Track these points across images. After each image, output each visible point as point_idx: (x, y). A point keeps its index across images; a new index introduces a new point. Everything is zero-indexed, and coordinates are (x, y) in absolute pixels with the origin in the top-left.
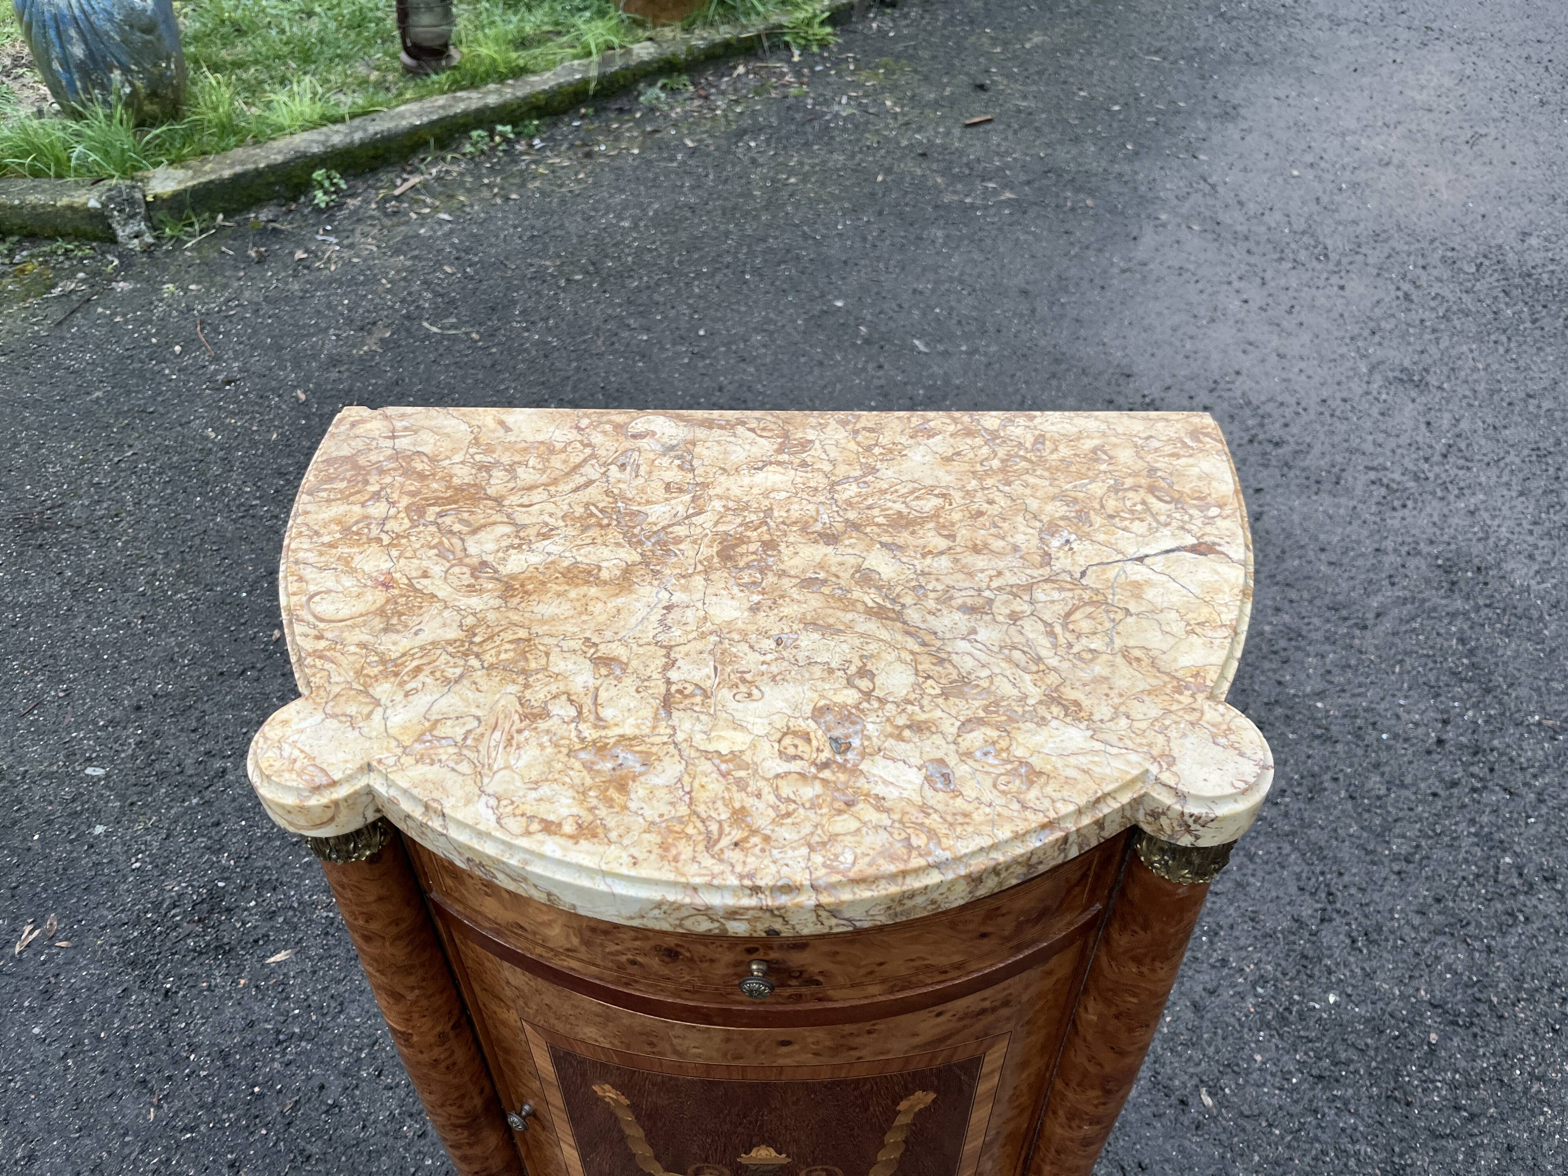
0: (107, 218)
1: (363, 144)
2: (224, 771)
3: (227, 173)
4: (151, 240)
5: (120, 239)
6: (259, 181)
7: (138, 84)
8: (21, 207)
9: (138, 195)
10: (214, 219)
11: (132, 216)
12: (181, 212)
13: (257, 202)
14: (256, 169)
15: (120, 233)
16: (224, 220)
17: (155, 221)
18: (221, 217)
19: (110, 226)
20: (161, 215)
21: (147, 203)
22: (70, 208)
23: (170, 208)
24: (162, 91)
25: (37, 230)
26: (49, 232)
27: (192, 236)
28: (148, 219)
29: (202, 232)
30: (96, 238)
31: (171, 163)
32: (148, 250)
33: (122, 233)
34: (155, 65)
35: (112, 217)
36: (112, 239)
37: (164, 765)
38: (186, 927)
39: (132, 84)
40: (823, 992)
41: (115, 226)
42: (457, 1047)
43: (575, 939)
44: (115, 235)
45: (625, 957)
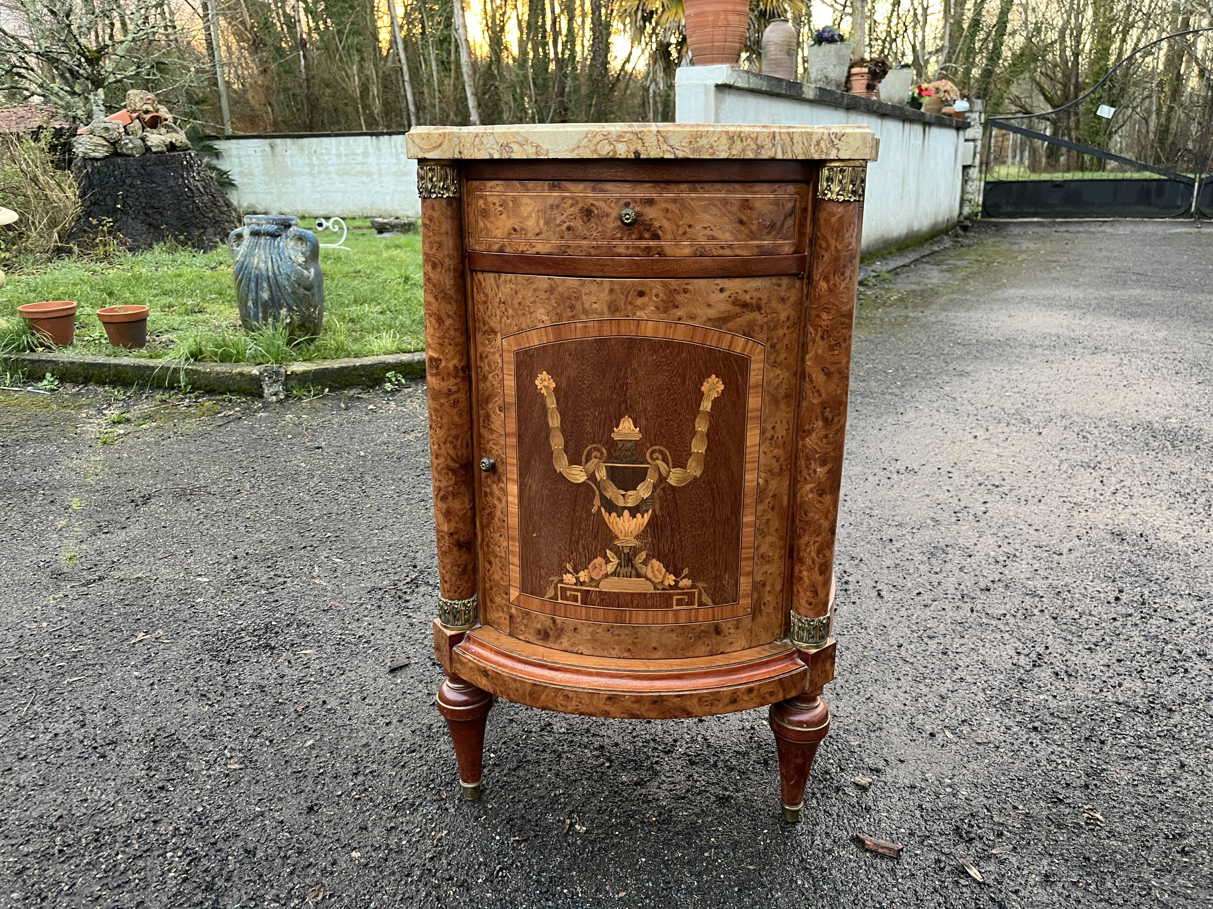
0: (261, 381)
2: (285, 582)
3: (335, 367)
4: (283, 397)
5: (265, 394)
6: (354, 373)
7: (295, 317)
8: (211, 373)
9: (282, 370)
10: (323, 390)
11: (276, 382)
12: (305, 383)
13: (350, 385)
14: (354, 366)
15: (266, 391)
16: (329, 391)
17: (289, 387)
18: (327, 389)
19: (261, 387)
20: (292, 383)
21: (287, 375)
22: (241, 374)
23: (299, 380)
24: (307, 325)
25: (216, 387)
26: (223, 389)
27: (308, 397)
28: (285, 384)
29: (314, 395)
30: (251, 393)
31: (304, 361)
32: (280, 401)
34: (308, 309)
35: (264, 381)
36: (261, 396)
37: (247, 579)
38: (248, 638)
39: (291, 317)
40: (661, 247)
41: (264, 386)
42: (460, 385)
43: (542, 222)
44: (263, 392)
45: (565, 225)
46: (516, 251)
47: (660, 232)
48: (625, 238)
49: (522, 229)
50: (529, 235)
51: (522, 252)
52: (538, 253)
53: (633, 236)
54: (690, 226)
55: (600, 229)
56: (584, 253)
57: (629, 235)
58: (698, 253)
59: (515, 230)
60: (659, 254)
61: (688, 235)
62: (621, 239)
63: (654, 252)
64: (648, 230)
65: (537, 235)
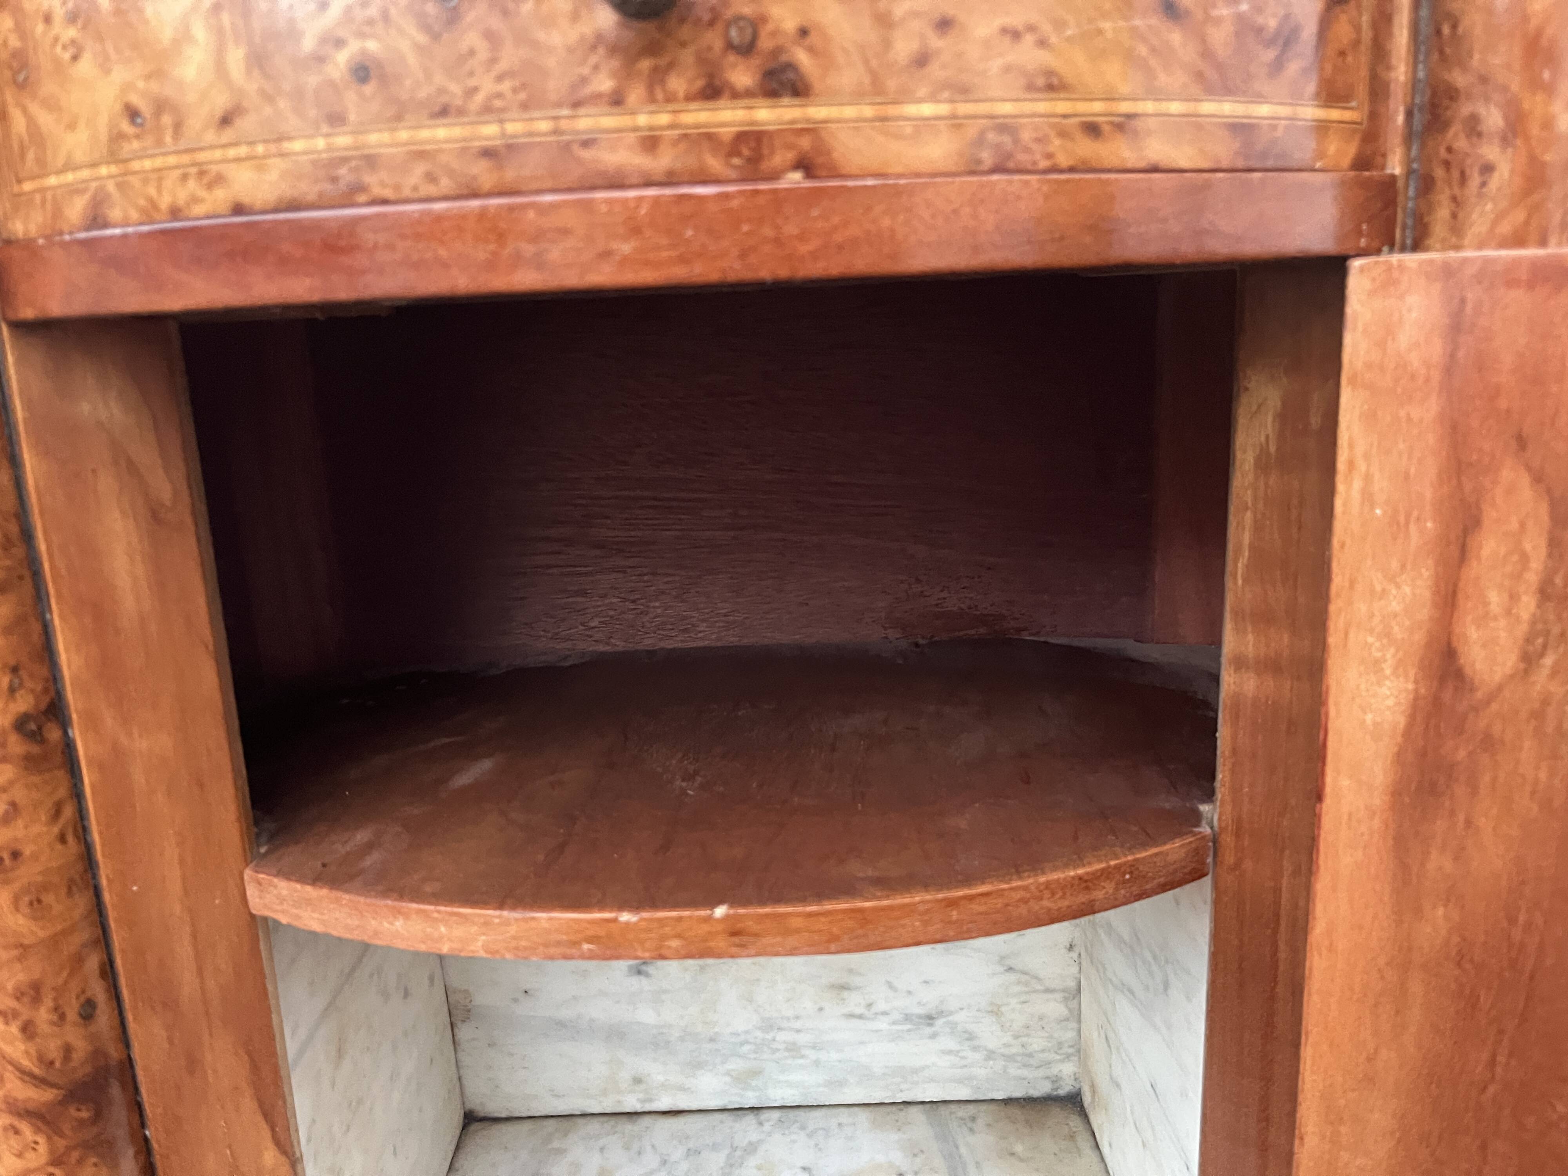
40: (812, 130)
42: (19, 794)
43: (236, 57)
45: (342, 58)
46: (149, 212)
47: (802, 58)
48: (635, 94)
49: (161, 106)
50: (195, 123)
51: (175, 213)
52: (238, 209)
53: (677, 83)
54: (944, 25)
55: (509, 57)
56: (446, 184)
57: (657, 77)
58: (987, 158)
59: (133, 114)
60: (805, 165)
61: (936, 71)
62: (617, 100)
63: (780, 158)
64: (747, 49)
65: (226, 121)
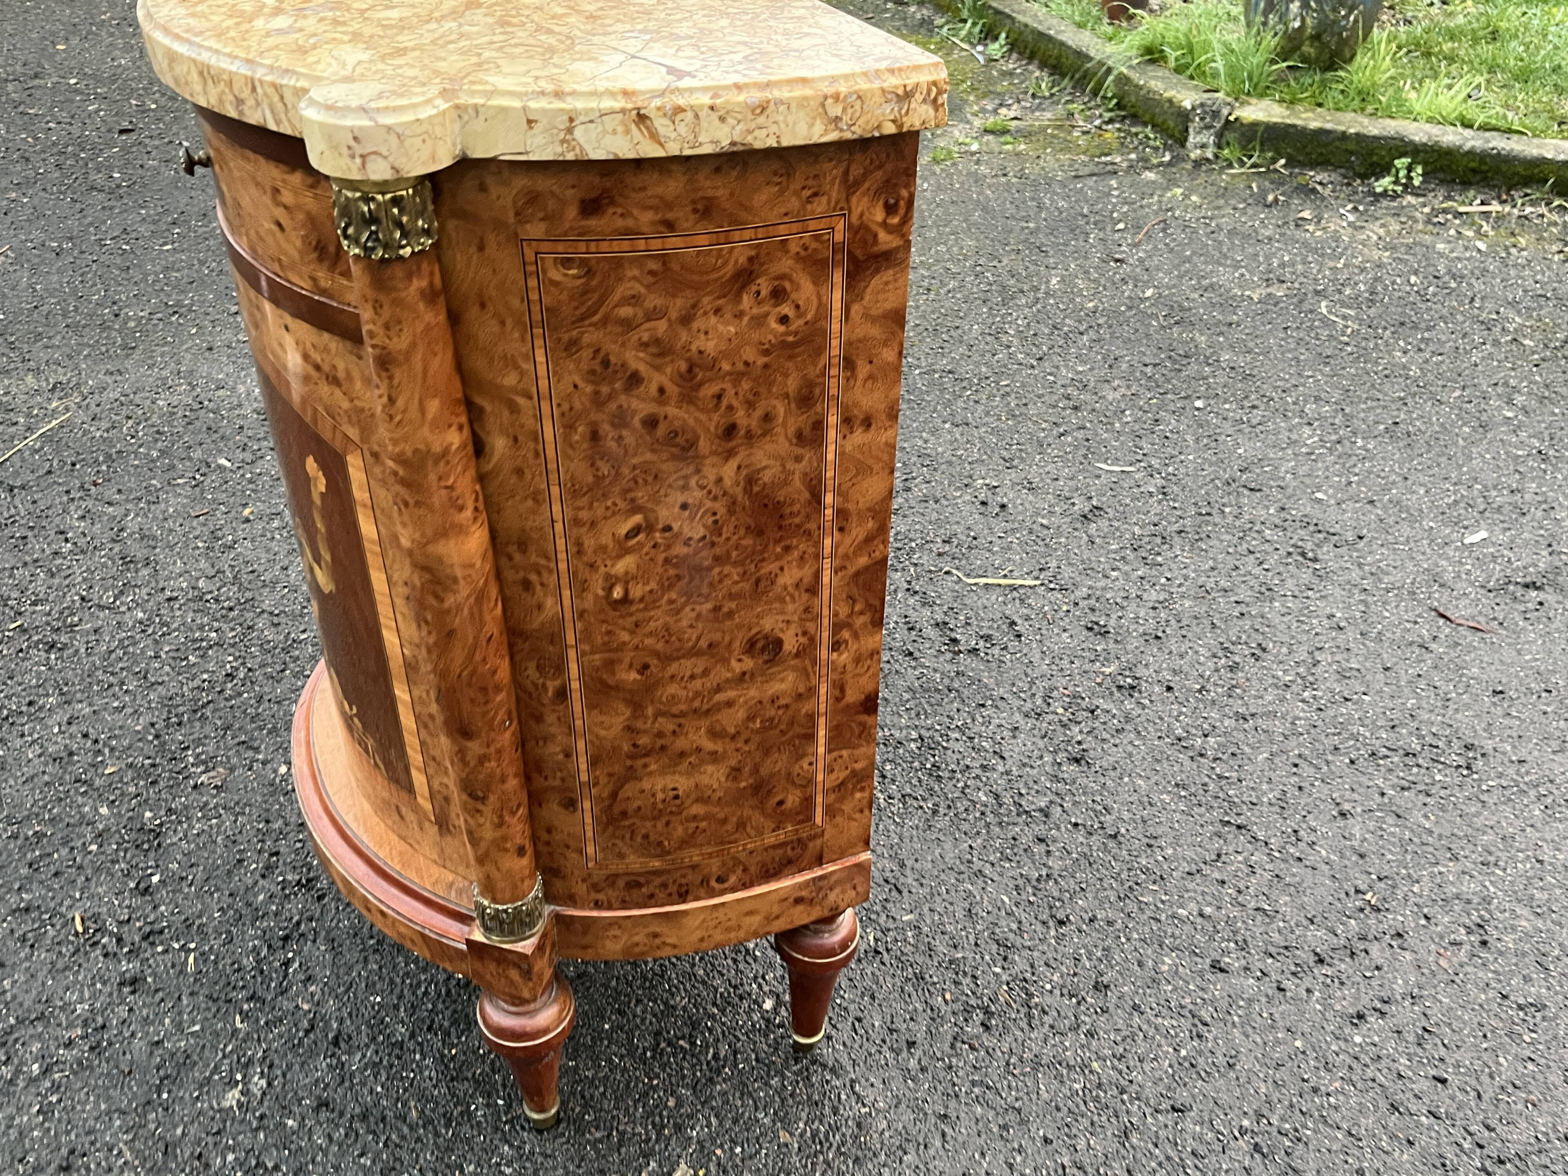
0: (1190, 121)
1: (1471, 153)
3: (1314, 125)
4: (1210, 156)
5: (1188, 144)
6: (1337, 143)
7: (1309, 21)
8: (1141, 88)
9: (1225, 111)
10: (1274, 161)
11: (1208, 127)
12: (1250, 141)
13: (1321, 163)
14: (1344, 133)
15: (1191, 139)
16: (1284, 166)
17: (1224, 141)
18: (1283, 161)
19: (1187, 130)
20: (1230, 136)
21: (1228, 121)
22: (1170, 101)
23: (1243, 134)
24: (1327, 38)
25: (1140, 112)
26: (1147, 118)
27: (1243, 165)
28: (1220, 135)
29: (1254, 166)
30: (1172, 136)
31: (1277, 102)
33: (1192, 139)
34: (1335, 10)
35: (1193, 121)
36: (1182, 142)
39: (1303, 20)
41: (1191, 130)
44: (1186, 139)
